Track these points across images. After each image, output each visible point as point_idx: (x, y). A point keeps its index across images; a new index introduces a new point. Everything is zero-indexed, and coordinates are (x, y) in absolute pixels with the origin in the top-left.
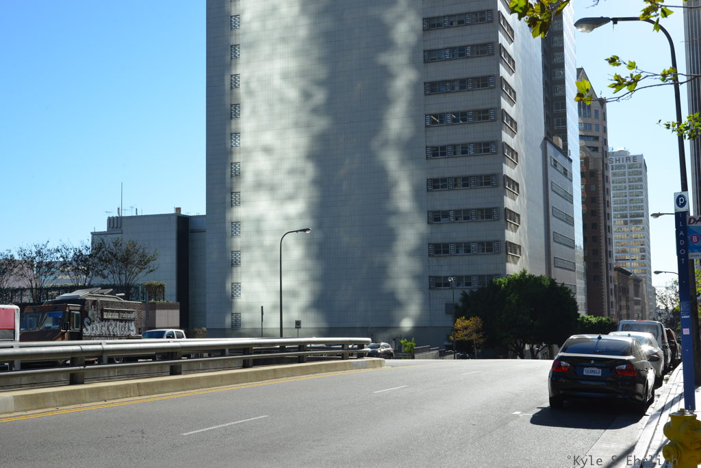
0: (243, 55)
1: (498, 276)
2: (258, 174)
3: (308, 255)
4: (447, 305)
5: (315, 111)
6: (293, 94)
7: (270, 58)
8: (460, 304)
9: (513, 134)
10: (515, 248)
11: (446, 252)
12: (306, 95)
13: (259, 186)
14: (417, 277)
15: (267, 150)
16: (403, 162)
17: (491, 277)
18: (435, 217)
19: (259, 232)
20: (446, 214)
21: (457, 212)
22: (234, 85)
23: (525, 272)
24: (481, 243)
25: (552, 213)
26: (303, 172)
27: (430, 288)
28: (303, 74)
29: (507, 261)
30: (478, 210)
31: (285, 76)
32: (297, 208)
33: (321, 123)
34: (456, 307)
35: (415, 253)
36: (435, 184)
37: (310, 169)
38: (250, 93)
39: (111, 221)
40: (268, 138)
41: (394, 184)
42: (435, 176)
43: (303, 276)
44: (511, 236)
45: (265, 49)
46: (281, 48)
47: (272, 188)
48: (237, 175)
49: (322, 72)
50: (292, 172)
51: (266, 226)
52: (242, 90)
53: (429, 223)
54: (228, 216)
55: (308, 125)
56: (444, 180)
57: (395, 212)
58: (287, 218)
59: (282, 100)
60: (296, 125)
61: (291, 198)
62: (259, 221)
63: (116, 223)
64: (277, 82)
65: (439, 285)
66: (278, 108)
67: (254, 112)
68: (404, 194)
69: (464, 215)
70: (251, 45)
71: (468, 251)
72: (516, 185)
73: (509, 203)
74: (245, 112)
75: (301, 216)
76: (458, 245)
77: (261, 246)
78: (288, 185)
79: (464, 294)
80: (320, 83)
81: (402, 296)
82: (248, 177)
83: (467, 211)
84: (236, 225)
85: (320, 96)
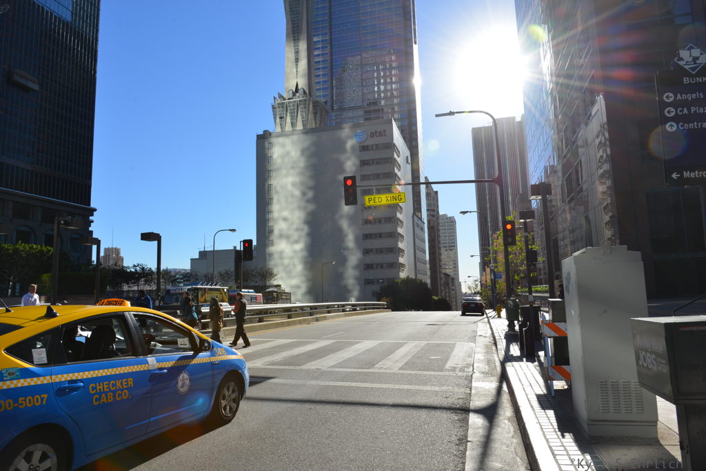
0: (274, 174)
1: (396, 278)
2: (280, 230)
3: (305, 268)
4: (373, 292)
5: (308, 201)
6: (297, 193)
7: (286, 176)
8: (379, 292)
9: (401, 213)
10: (402, 265)
11: (372, 268)
12: (304, 194)
13: (281, 236)
14: (357, 279)
15: (285, 219)
16: (350, 225)
17: (393, 279)
18: (366, 252)
19: (281, 258)
20: (371, 250)
21: (377, 249)
22: (269, 190)
23: (408, 277)
24: (388, 264)
25: (416, 248)
26: (302, 230)
27: (365, 284)
28: (302, 184)
29: (399, 271)
30: (386, 248)
31: (294, 185)
32: (299, 247)
33: (311, 207)
34: (377, 293)
35: (356, 267)
36: (367, 237)
37: (306, 228)
38: (277, 192)
39: (201, 253)
40: (286, 214)
41: (346, 236)
42: (367, 233)
43: (303, 278)
44: (401, 260)
45: (284, 172)
46: (291, 171)
47: (288, 237)
48: (271, 231)
49: (311, 183)
50: (297, 230)
51: (284, 255)
52: (273, 192)
53: (364, 254)
54: (267, 251)
55: (305, 208)
56: (370, 234)
57: (346, 248)
58: (295, 252)
59: (292, 196)
60: (299, 208)
61: (297, 242)
62: (281, 252)
63: (203, 254)
64: (290, 187)
65: (369, 283)
66: (290, 200)
67: (279, 201)
68: (350, 240)
69: (380, 251)
70: (277, 170)
71: (382, 267)
72: (402, 236)
73: (400, 245)
74: (275, 201)
75: (301, 250)
76: (377, 265)
77: (283, 264)
78: (295, 236)
79: (381, 287)
80: (311, 188)
81: (350, 287)
82: (276, 232)
83: (381, 249)
84: (271, 255)
85: (310, 194)
